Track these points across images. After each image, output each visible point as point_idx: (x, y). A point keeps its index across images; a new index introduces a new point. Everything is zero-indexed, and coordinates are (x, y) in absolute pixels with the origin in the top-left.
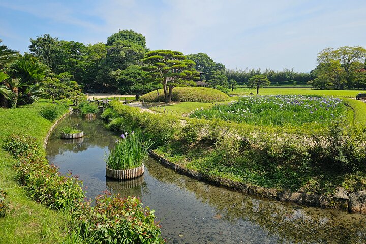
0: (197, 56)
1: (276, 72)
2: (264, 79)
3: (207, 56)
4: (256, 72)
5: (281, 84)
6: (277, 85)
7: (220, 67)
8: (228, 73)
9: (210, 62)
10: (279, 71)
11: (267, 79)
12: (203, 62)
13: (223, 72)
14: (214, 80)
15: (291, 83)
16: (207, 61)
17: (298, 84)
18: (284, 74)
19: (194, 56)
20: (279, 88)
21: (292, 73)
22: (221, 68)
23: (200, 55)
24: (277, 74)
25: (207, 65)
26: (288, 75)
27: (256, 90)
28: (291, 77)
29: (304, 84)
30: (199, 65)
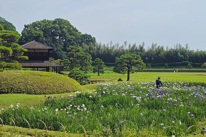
0: (54, 22)
1: (165, 49)
2: (136, 59)
3: (68, 23)
4: (138, 48)
5: (171, 66)
6: (166, 68)
7: (88, 39)
8: (99, 49)
9: (74, 32)
10: (169, 48)
11: (140, 60)
12: (63, 32)
13: (92, 47)
14: (72, 59)
15: (185, 65)
16: (69, 31)
17: (194, 66)
18: (176, 52)
19: (49, 22)
20: (169, 71)
21: (186, 51)
22: (90, 41)
23: (59, 22)
24: (167, 52)
25: (69, 36)
26: (181, 54)
27: (127, 75)
28: (185, 56)
29: (199, 66)
30: (57, 36)
